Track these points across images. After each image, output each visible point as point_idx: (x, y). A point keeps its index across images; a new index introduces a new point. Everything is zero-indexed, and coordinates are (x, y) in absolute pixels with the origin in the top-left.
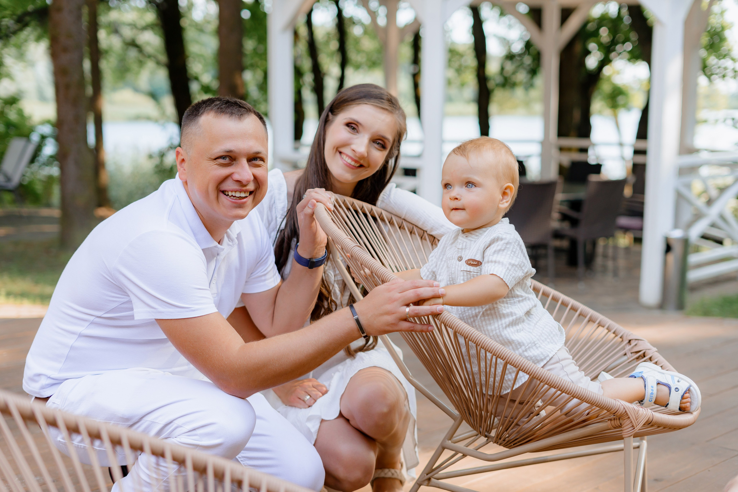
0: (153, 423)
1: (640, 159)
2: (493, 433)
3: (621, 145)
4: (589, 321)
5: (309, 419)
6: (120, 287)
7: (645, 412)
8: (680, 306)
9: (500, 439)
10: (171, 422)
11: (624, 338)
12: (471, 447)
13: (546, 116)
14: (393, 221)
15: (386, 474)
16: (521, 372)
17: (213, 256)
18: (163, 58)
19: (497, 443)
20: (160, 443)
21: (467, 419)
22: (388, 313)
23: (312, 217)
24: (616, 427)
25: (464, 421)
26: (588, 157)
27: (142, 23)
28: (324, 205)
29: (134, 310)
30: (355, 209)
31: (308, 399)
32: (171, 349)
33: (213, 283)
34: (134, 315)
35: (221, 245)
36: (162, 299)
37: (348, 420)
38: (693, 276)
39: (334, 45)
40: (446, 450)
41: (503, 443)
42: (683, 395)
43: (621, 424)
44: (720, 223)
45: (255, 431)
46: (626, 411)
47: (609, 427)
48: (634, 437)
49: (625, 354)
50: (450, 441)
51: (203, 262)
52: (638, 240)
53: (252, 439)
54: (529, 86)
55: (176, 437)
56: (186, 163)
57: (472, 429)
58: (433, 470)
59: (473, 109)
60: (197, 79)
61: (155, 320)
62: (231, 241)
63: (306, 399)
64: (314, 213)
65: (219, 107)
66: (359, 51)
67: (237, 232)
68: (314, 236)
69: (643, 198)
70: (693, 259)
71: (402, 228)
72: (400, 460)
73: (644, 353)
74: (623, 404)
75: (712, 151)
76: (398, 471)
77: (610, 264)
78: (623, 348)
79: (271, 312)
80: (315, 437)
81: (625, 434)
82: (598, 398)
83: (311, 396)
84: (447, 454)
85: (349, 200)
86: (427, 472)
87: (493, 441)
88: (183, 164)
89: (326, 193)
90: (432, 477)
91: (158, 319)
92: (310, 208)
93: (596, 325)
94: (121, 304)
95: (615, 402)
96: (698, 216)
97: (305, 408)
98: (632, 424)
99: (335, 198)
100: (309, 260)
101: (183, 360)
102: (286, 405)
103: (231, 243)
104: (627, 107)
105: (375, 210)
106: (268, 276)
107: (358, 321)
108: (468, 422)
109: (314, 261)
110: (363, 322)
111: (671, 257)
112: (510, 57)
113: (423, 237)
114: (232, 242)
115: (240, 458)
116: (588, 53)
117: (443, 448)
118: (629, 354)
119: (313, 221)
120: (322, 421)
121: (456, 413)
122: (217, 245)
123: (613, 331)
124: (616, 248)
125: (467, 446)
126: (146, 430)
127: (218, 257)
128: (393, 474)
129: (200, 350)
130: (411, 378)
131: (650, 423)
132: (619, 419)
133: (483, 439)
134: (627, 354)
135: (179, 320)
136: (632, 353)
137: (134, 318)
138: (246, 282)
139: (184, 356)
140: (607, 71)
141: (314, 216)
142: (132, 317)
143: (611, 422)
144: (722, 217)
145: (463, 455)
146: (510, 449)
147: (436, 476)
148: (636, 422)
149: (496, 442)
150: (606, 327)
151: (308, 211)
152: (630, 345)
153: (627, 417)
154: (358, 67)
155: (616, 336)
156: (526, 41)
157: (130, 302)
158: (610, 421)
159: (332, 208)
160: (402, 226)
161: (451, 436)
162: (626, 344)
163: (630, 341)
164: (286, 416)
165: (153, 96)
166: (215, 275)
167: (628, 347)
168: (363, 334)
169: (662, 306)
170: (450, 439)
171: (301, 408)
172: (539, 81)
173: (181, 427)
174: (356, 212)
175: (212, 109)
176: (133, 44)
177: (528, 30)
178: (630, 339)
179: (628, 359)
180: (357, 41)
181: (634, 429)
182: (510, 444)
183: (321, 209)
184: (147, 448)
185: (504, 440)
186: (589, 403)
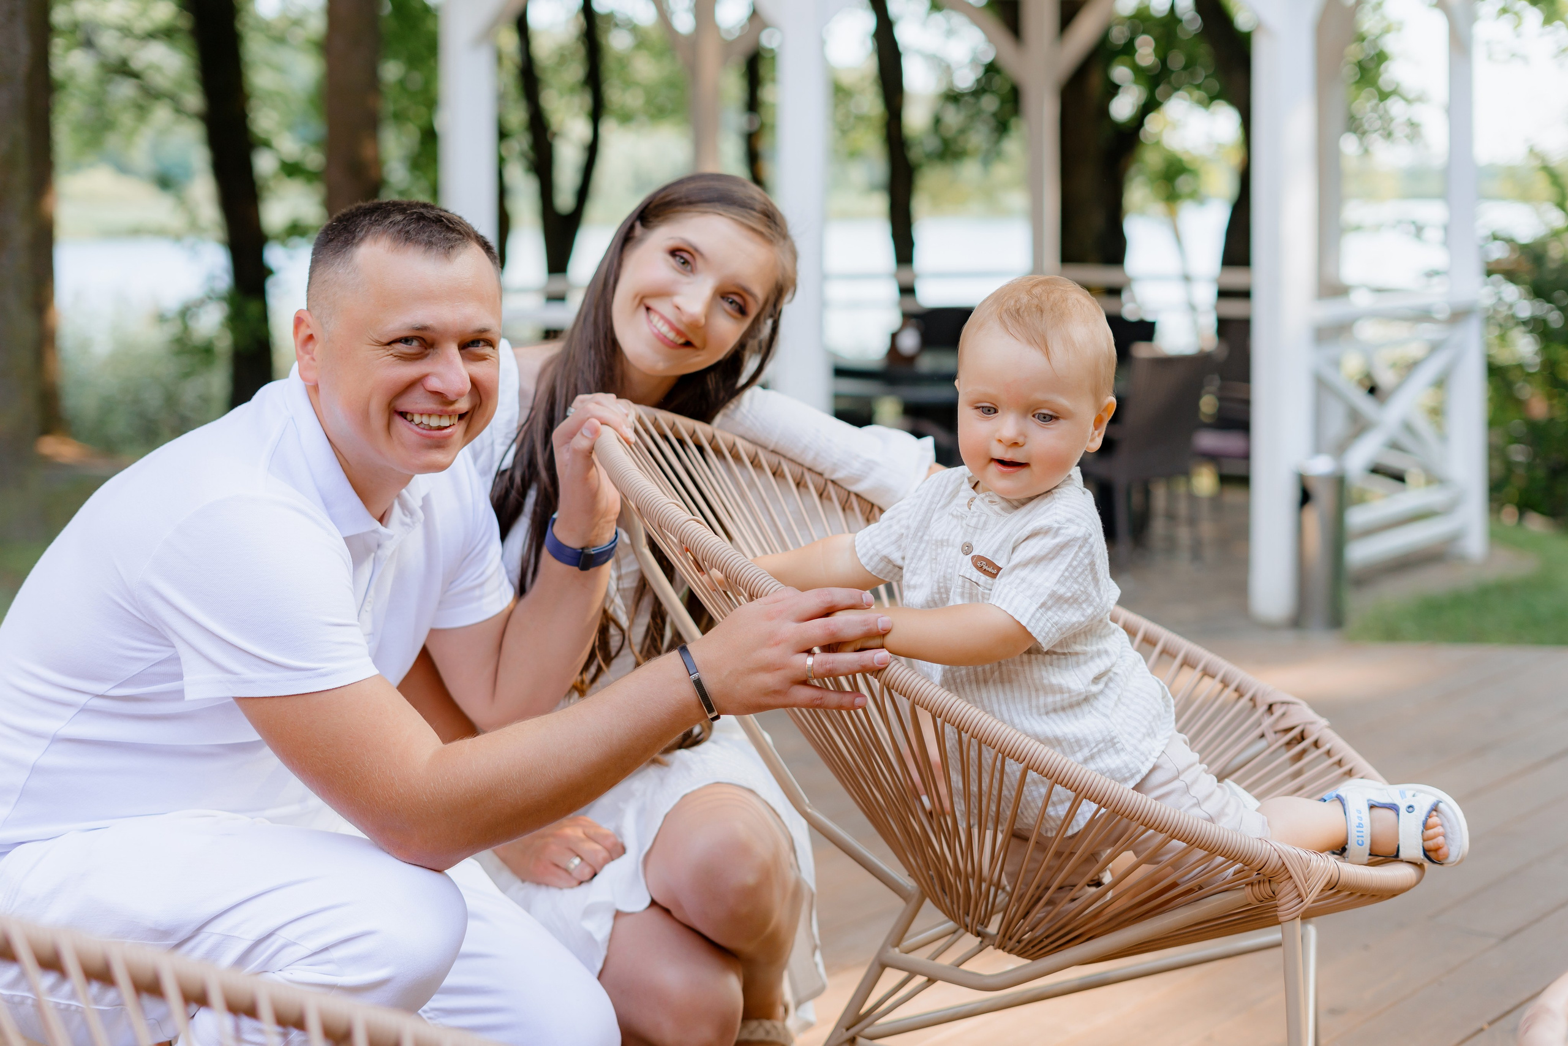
0: (227, 938)
1: (1234, 308)
2: (993, 928)
3: (1187, 278)
4: (1182, 665)
5: (589, 912)
6: (151, 626)
7: (1322, 864)
8: (1336, 620)
9: (1010, 939)
10: (270, 935)
11: (1259, 700)
12: (947, 960)
13: (1035, 217)
14: (759, 461)
15: (752, 1033)
16: (1058, 787)
17: (368, 551)
18: (194, 100)
19: (1003, 949)
20: (244, 982)
21: (936, 898)
22: (769, 668)
23: (588, 456)
24: (1263, 899)
25: (928, 901)
26: (1121, 305)
27: (143, 25)
28: (616, 429)
29: (184, 679)
30: (679, 437)
31: (576, 866)
32: (270, 761)
33: (366, 611)
34: (185, 692)
35: (386, 527)
36: (251, 652)
37: (667, 911)
38: (1360, 553)
39: (576, 71)
40: (888, 971)
41: (1016, 947)
42: (1426, 819)
43: (1274, 893)
44: (1406, 441)
45: (465, 948)
46: (1284, 864)
47: (1250, 901)
48: (1301, 919)
49: (1262, 736)
50: (897, 950)
51: (346, 563)
52: (1242, 481)
53: (457, 965)
54: (992, 156)
55: (280, 970)
56: (318, 346)
57: (946, 918)
58: (860, 1019)
59: (879, 204)
60: (267, 144)
61: (232, 699)
62: (409, 516)
63: (572, 866)
64: (593, 448)
65: (402, 228)
66: (628, 83)
67: (423, 494)
68: (593, 496)
69: (1248, 391)
70: (1357, 517)
71: (780, 475)
72: (782, 996)
73: (1302, 732)
74: (1276, 847)
75: (1379, 290)
76: (778, 1024)
77: (1183, 534)
78: (1258, 723)
79: (490, 669)
80: (603, 953)
81: (1283, 914)
82: (1225, 836)
83: (582, 859)
84: (891, 978)
85: (665, 417)
86: (847, 1023)
87: (993, 945)
88: (310, 346)
89: (619, 405)
90: (858, 1034)
91: (240, 698)
92: (586, 437)
93: (1197, 674)
94: (153, 665)
95: (1260, 845)
96: (1359, 426)
97: (572, 887)
98: (1298, 890)
99: (636, 414)
100: (581, 551)
101: (295, 786)
102: (523, 881)
103: (408, 520)
104: (1197, 197)
105: (722, 438)
106: (487, 588)
107: (698, 684)
108: (938, 903)
109: (593, 553)
110: (709, 685)
111: (1313, 517)
112: (953, 97)
113: (825, 494)
114: (411, 518)
115: (425, 1012)
116: (1113, 89)
117: (882, 966)
118: (1270, 736)
119: (592, 467)
120: (618, 915)
121: (910, 884)
122: (377, 529)
123: (1233, 686)
124: (1192, 498)
125: (935, 956)
126: (212, 954)
127: (379, 552)
128: (768, 1033)
129: (341, 765)
130: (809, 810)
131: (1334, 887)
132: (1270, 881)
133: (970, 941)
134: (1267, 734)
135: (290, 698)
136: (1276, 732)
137: (184, 698)
138: (441, 603)
139: (300, 779)
140: (1153, 124)
141: (594, 456)
142: (179, 694)
143: (1252, 889)
144: (1408, 428)
145: (929, 980)
146: (1033, 959)
147: (869, 1031)
148: (1306, 885)
149: (1002, 947)
150: (1219, 677)
151: (581, 442)
152: (1272, 714)
153: (1287, 876)
154: (626, 118)
155: (1241, 696)
156: (986, 65)
157: (176, 659)
158: (1250, 887)
159: (633, 437)
160: (779, 472)
161: (898, 937)
162: (1263, 715)
163: (1270, 707)
164: (527, 907)
165: (165, 182)
166: (372, 592)
167: (1268, 721)
168: (709, 712)
169: (1298, 621)
170: (897, 945)
171: (561, 888)
172: (1012, 145)
173: (294, 944)
174: (682, 442)
175: (384, 232)
176: (123, 69)
177: (990, 39)
178: (1270, 700)
179: (1269, 746)
180: (623, 62)
181: (1302, 901)
182: (1032, 949)
183: (608, 437)
184: (216, 997)
185: (1019, 942)
186: (1205, 850)
